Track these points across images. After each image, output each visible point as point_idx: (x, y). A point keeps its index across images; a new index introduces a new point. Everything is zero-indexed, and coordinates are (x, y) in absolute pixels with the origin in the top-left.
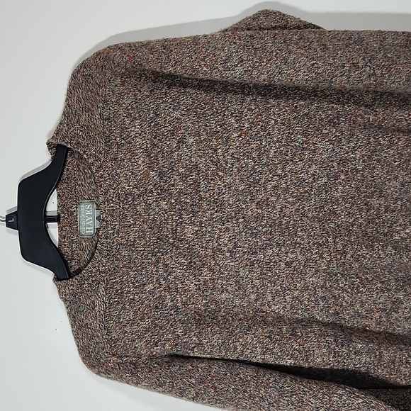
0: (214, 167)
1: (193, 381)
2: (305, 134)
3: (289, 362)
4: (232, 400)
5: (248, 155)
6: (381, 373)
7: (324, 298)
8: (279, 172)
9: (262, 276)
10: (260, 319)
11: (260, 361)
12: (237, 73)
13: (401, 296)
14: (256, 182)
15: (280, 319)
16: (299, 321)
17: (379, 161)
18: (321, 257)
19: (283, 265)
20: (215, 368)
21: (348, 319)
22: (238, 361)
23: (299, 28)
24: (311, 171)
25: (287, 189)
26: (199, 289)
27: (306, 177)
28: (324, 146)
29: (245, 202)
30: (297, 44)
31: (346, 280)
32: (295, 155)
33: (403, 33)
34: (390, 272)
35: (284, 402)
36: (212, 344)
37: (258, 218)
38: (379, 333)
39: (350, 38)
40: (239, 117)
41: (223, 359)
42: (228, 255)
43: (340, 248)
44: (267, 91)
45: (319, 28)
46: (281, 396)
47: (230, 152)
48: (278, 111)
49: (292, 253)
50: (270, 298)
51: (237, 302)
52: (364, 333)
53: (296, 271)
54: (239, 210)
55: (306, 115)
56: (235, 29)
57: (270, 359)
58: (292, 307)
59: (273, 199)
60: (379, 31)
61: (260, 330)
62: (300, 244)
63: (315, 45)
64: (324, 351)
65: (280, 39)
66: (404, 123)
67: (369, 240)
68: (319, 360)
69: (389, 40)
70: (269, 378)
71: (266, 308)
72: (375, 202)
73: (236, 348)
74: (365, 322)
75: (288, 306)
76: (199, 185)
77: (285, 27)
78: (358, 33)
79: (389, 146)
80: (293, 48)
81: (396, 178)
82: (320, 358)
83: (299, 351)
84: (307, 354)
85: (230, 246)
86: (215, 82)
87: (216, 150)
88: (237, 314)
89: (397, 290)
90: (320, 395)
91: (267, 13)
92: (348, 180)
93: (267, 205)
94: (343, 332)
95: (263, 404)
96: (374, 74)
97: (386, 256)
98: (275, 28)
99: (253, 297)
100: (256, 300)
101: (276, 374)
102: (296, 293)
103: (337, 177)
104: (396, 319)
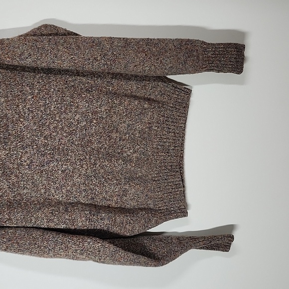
0: (17, 116)
1: (5, 240)
2: (72, 97)
3: (63, 226)
4: (28, 249)
5: (38, 109)
6: (115, 230)
7: (85, 190)
8: (57, 118)
9: (48, 179)
10: (47, 203)
11: (46, 227)
12: (28, 62)
13: (127, 187)
14: (43, 125)
15: (59, 203)
16: (71, 203)
17: (115, 113)
18: (82, 167)
19: (60, 172)
20: (18, 232)
21: (99, 201)
22: (33, 227)
23: (65, 35)
24: (76, 118)
25: (62, 129)
26: (10, 188)
27: (73, 121)
28: (83, 105)
29: (37, 136)
30: (63, 45)
31: (97, 179)
32: (66, 109)
33: (124, 39)
34: (121, 174)
35: (57, 248)
36: (17, 218)
37: (45, 145)
38: (117, 208)
39: (93, 42)
40: (32, 86)
41: (24, 227)
42: (27, 167)
43: (93, 161)
44: (49, 71)
45: (77, 35)
46: (56, 245)
47: (27, 107)
48: (56, 83)
49: (65, 165)
50: (53, 192)
51: (33, 194)
52: (108, 209)
53: (68, 176)
54: (34, 141)
55: (73, 86)
56: (27, 35)
57: (52, 225)
58: (67, 196)
59: (54, 134)
60: (110, 38)
61: (47, 209)
62: (70, 160)
63: (73, 46)
64: (83, 219)
65: (53, 42)
66: (129, 91)
67: (109, 156)
68: (80, 224)
69: (116, 43)
70: (50, 235)
71: (51, 197)
72: (114, 135)
73: (31, 220)
74: (109, 203)
75: (65, 196)
76: (8, 127)
77: (56, 34)
78: (98, 38)
79: (120, 104)
80: (60, 48)
81: (124, 122)
82: (81, 223)
83: (69, 220)
84: (73, 221)
85: (28, 162)
86: (17, 66)
87: (18, 106)
88: (33, 201)
89: (125, 184)
90: (78, 243)
91: (46, 26)
92: (98, 123)
93: (51, 138)
94: (95, 208)
95: (46, 250)
96: (107, 64)
97: (119, 165)
98: (50, 35)
99: (43, 191)
100: (45, 193)
101: (54, 233)
102: (69, 188)
103: (91, 122)
104: (126, 200)
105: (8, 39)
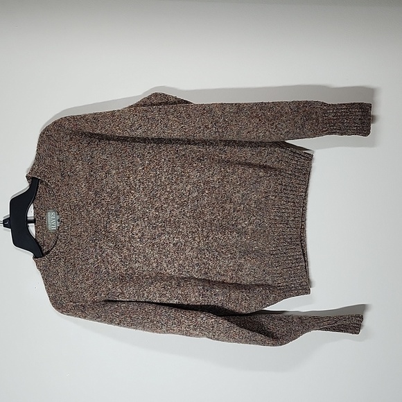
0: (128, 188)
1: (118, 314)
2: (183, 167)
3: (175, 301)
4: (140, 323)
5: (148, 180)
6: (231, 306)
7: (197, 265)
8: (168, 190)
9: (159, 252)
10: (159, 277)
11: (158, 301)
12: (139, 133)
13: (242, 261)
14: (154, 196)
15: (172, 277)
16: (183, 278)
17: (228, 182)
18: (194, 240)
19: (172, 245)
20: (131, 306)
21: (212, 276)
22: (145, 302)
23: (175, 103)
24: (188, 189)
25: (174, 199)
26: (122, 261)
27: (184, 192)
28: (194, 175)
29: (148, 208)
30: (173, 114)
31: (210, 253)
32: (177, 179)
33: (236, 104)
34: (236, 247)
35: (170, 323)
36: (130, 292)
37: (156, 217)
38: (232, 284)
39: (204, 109)
40: (142, 157)
41: (136, 301)
42: (139, 240)
43: (205, 234)
44: (159, 141)
45: (187, 102)
46: (169, 320)
47: (138, 178)
48: (166, 153)
49: (177, 238)
50: (165, 266)
51: (145, 268)
52: (223, 284)
53: (179, 249)
54: (145, 213)
55: (184, 155)
56: (137, 105)
57: (164, 300)
58: (179, 270)
59: (165, 205)
60: (222, 104)
61: (159, 283)
62: (181, 232)
63: (183, 115)
64: (197, 294)
65: (163, 111)
66: (244, 159)
67: (223, 229)
68: (193, 299)
69: (228, 109)
70: (163, 310)
71: (163, 271)
72: (228, 206)
73: (144, 294)
74: (223, 278)
75: (177, 271)
76: (119, 199)
77: (166, 103)
78: (209, 105)
79: (233, 173)
80: (171, 117)
81: (238, 192)
82: (194, 298)
83: (181, 295)
84: (186, 296)
85: (139, 234)
86: (128, 137)
87: (129, 178)
88: (145, 275)
89: (240, 258)
90: (191, 318)
91: (156, 95)
92: (210, 194)
93: (162, 209)
94: (209, 283)
95: (159, 325)
96: (218, 131)
97: (233, 238)
98: (160, 104)
99: (155, 265)
100: (157, 267)
101: (167, 308)
102: (181, 262)
103: (203, 192)
104: (241, 275)
105: (119, 111)
